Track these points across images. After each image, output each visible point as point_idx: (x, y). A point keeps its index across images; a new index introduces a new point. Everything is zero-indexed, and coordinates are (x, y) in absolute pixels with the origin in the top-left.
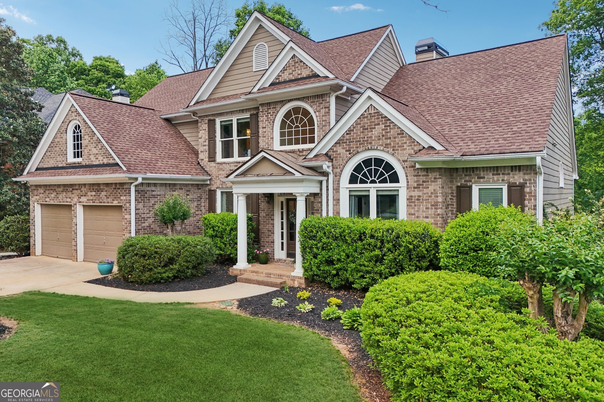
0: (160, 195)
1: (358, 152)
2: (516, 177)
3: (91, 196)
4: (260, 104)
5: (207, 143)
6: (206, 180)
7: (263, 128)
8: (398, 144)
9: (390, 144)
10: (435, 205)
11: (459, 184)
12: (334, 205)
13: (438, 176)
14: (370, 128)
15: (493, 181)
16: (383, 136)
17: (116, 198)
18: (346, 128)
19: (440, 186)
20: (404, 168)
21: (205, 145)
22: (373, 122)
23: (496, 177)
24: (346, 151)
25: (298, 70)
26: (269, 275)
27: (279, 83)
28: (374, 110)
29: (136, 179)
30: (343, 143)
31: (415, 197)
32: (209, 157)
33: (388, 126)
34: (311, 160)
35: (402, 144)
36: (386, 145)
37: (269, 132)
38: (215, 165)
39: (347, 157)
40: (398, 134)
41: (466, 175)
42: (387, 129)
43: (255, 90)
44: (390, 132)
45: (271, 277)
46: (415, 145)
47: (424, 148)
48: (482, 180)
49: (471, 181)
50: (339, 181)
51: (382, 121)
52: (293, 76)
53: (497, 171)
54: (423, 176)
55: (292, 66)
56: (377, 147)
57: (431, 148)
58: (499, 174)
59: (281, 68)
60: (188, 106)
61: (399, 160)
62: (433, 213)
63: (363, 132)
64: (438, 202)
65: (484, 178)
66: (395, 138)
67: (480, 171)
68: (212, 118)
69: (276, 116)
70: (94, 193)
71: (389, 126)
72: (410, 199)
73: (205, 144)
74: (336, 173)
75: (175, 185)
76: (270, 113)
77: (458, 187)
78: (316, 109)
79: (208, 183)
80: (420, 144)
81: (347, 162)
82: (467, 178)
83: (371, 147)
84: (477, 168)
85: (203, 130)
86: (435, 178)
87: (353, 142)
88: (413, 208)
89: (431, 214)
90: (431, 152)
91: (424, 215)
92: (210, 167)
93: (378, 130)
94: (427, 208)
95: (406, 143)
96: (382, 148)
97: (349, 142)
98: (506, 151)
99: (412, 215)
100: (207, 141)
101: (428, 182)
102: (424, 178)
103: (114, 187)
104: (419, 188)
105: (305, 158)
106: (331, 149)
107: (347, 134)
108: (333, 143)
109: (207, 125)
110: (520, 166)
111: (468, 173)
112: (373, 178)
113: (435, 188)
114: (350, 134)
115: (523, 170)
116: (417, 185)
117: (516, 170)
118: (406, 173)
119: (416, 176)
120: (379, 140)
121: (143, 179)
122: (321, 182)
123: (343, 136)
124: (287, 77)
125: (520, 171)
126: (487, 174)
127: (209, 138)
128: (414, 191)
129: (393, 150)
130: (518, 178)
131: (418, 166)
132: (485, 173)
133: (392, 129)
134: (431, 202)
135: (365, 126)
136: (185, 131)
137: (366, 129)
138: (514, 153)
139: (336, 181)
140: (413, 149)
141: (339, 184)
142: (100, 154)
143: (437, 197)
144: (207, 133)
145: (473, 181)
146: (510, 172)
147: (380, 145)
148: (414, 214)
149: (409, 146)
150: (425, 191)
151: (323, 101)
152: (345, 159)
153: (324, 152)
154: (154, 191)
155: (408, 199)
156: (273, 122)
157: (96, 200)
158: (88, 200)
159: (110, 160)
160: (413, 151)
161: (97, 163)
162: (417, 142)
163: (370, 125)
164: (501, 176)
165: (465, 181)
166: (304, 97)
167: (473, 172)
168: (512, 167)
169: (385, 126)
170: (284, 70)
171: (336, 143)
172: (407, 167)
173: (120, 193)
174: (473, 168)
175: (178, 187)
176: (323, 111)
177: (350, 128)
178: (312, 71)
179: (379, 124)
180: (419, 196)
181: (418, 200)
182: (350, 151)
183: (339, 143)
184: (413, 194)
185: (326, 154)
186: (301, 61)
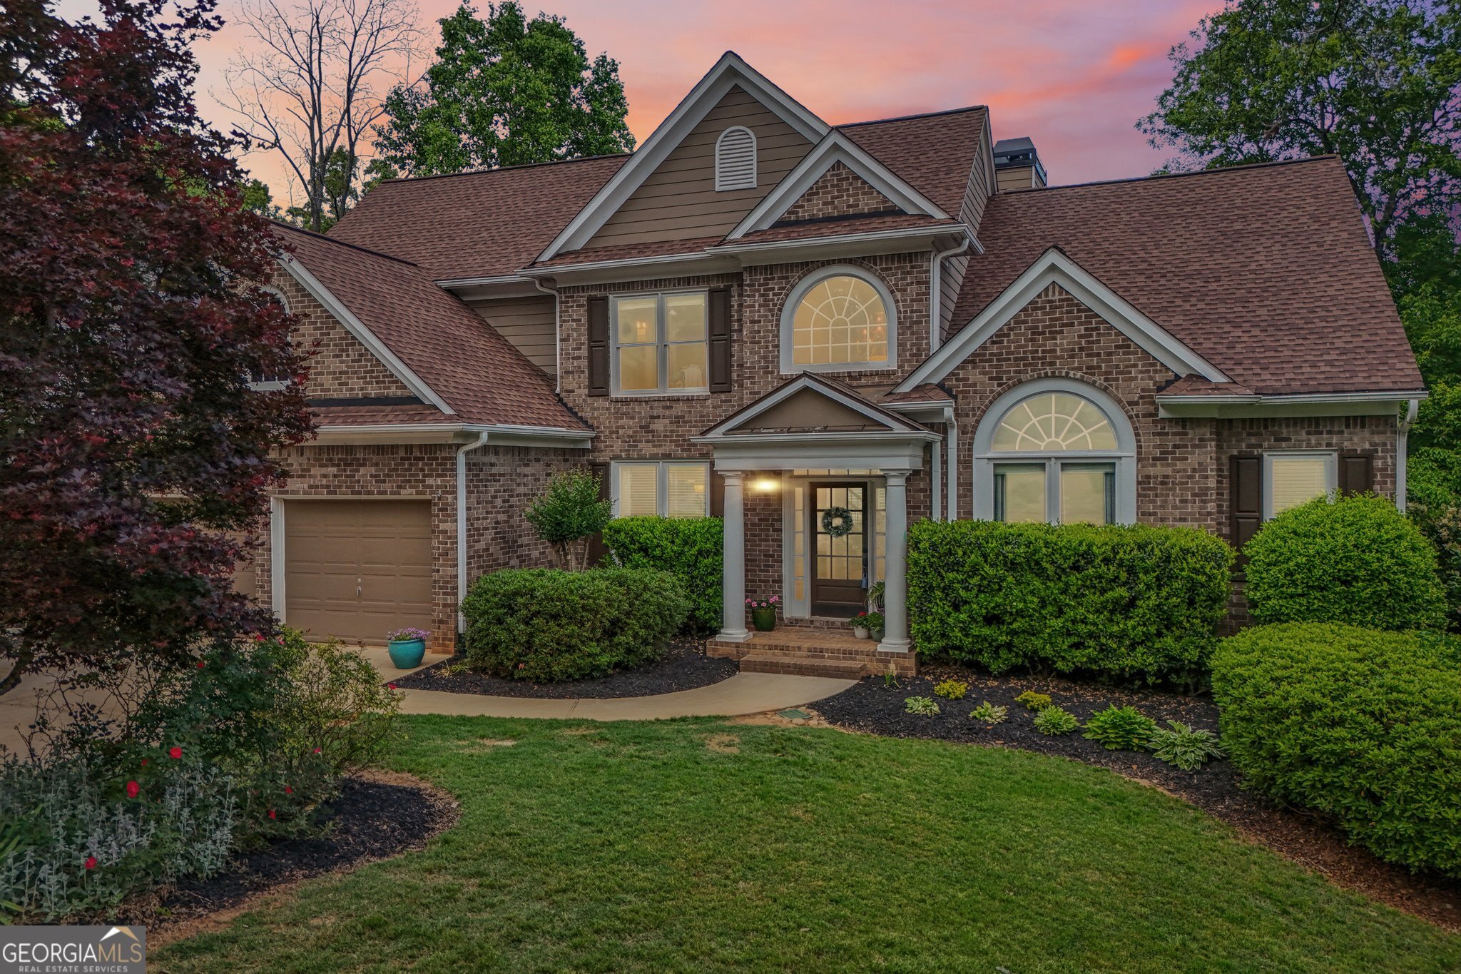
0: (503, 475)
1: (1020, 382)
2: (1356, 439)
3: (325, 476)
4: (745, 268)
5: (584, 352)
6: (583, 440)
7: (753, 322)
8: (1117, 366)
9: (1100, 367)
10: (1202, 494)
11: (1235, 452)
12: (959, 496)
13: (1208, 436)
14: (1050, 332)
15: (1309, 445)
16: (1081, 349)
17: (409, 481)
18: (993, 330)
19: (1214, 455)
20: (1130, 417)
21: (579, 358)
22: (1057, 319)
23: (1313, 439)
24: (991, 379)
25: (848, 196)
26: (817, 653)
27: (798, 223)
28: (1060, 294)
29: (476, 436)
30: (981, 361)
31: (1156, 477)
32: (591, 386)
33: (1092, 329)
34: (906, 396)
35: (1127, 366)
36: (1088, 368)
37: (768, 331)
38: (607, 404)
39: (992, 391)
40: (1117, 347)
41: (1249, 434)
42: (1091, 336)
43: (737, 235)
44: (1098, 341)
45: (823, 657)
46: (1156, 371)
47: (1177, 377)
48: (1284, 444)
49: (1261, 446)
50: (971, 444)
51: (1080, 318)
52: (835, 208)
53: (1317, 425)
54: (1175, 434)
55: (833, 186)
56: (1067, 373)
57: (1196, 377)
58: (1321, 433)
59: (804, 189)
60: (534, 263)
61: (1119, 401)
62: (1196, 510)
63: (1032, 340)
64: (1208, 489)
65: (1288, 439)
66: (1110, 354)
67: (1280, 425)
68: (598, 294)
69: (787, 295)
70: (333, 470)
71: (1097, 329)
72: (1144, 483)
73: (577, 353)
74: (965, 426)
75: (527, 450)
76: (773, 289)
77: (1232, 458)
78: (896, 285)
79: (589, 445)
80: (1168, 369)
81: (991, 403)
82: (1253, 440)
83: (1053, 373)
84: (1274, 420)
85: (573, 321)
86: (1201, 440)
87: (1009, 359)
88: (1150, 502)
89: (1192, 513)
90: (1199, 385)
91: (1177, 513)
92: (595, 409)
93: (1069, 338)
94: (1183, 501)
95: (1135, 366)
96: (1079, 375)
97: (998, 360)
98: (1346, 388)
99: (1150, 514)
100: (585, 347)
101: (1186, 446)
102: (1177, 440)
103: (402, 453)
104: (1166, 459)
105: (890, 393)
106: (952, 374)
107: (993, 343)
108: (958, 361)
109: (583, 311)
110: (1363, 418)
111: (1255, 430)
112: (1053, 439)
113: (1202, 459)
114: (1002, 342)
115: (1371, 425)
116: (1162, 453)
117: (1355, 425)
118: (1135, 429)
119: (1159, 434)
120: (1072, 357)
121: (492, 436)
122: (928, 447)
123: (983, 347)
124: (819, 210)
125: (1363, 426)
126: (1297, 433)
127: (590, 339)
128: (1154, 465)
129: (1106, 380)
130: (1359, 441)
131: (1162, 414)
132: (1291, 429)
133: (1104, 335)
134: (1193, 489)
135: (1037, 327)
136: (503, 321)
137: (1039, 334)
138: (1364, 391)
139: (964, 444)
140: (1151, 378)
141: (970, 450)
142: (355, 373)
143: (1207, 477)
144: (584, 330)
145: (1266, 444)
146: (1343, 428)
147: (1073, 369)
148: (1155, 514)
149: (1141, 372)
150: (1179, 465)
151: (912, 267)
152: (987, 397)
153: (935, 381)
154: (492, 465)
155: (1139, 483)
156: (780, 310)
157: (340, 487)
158: (311, 487)
159: (389, 388)
160: (1151, 383)
161: (344, 394)
162: (1162, 364)
163: (1050, 326)
164: (1325, 436)
165: (1248, 446)
166: (864, 258)
167: (1266, 427)
168: (1347, 418)
169: (1086, 329)
170: (811, 194)
171: (965, 362)
172: (1137, 416)
173: (422, 470)
174: (1266, 420)
175: (532, 456)
176: (913, 291)
177: (1001, 329)
178: (886, 200)
179: (1072, 325)
180: (1167, 477)
181: (1162, 483)
182: (1001, 378)
183: (973, 362)
184: (1152, 471)
185: (941, 386)
186: (857, 178)
